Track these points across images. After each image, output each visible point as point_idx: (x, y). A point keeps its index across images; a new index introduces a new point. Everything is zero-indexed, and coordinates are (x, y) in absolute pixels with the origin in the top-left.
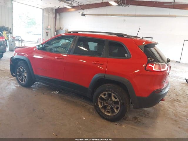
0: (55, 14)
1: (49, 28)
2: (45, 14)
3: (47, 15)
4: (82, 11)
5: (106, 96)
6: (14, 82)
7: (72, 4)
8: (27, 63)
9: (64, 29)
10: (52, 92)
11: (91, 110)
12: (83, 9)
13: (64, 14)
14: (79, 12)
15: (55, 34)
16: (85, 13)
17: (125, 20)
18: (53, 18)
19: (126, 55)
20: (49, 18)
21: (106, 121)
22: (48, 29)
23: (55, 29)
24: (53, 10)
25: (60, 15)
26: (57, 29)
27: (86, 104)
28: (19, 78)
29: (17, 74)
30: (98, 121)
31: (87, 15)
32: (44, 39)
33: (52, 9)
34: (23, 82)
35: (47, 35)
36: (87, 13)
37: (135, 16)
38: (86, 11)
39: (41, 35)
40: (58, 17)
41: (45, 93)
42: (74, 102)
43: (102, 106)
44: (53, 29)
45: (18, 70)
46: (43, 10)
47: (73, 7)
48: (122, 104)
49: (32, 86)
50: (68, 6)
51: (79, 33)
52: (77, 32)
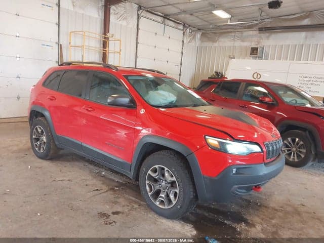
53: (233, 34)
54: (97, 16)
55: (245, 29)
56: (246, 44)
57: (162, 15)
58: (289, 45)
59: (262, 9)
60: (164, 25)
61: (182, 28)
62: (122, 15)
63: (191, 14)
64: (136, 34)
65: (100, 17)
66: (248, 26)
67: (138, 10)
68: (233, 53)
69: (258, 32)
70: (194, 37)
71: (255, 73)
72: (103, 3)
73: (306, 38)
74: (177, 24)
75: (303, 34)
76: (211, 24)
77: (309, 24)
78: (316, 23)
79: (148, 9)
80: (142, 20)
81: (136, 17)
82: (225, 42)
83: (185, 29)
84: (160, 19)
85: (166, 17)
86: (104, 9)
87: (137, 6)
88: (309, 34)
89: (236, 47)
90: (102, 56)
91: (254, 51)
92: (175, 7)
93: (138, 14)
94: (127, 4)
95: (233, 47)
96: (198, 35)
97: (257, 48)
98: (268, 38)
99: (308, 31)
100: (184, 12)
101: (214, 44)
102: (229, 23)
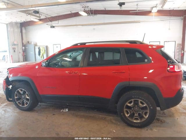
0: (20, 28)
1: (16, 43)
2: (9, 29)
3: (12, 29)
4: (50, 23)
5: (132, 104)
6: (10, 108)
7: (40, 17)
8: (30, 84)
9: (32, 43)
10: (61, 111)
11: (114, 121)
12: (51, 21)
13: (31, 28)
14: (47, 24)
15: (23, 49)
16: (54, 25)
17: (94, 29)
18: (18, 33)
19: (146, 60)
20: (14, 32)
21: (135, 128)
22: (15, 45)
23: (23, 43)
24: (18, 24)
25: (25, 29)
26: (24, 44)
27: (106, 116)
28: (19, 103)
29: (16, 97)
30: (129, 131)
31: (56, 26)
32: (12, 56)
33: (16, 23)
34: (24, 105)
35: (15, 51)
36: (56, 25)
37: (104, 24)
38: (54, 23)
39: (8, 51)
40: (24, 31)
41: (55, 114)
42: (90, 116)
43: (129, 115)
44: (20, 44)
45: (16, 93)
46: (7, 24)
47: (40, 20)
48: (151, 108)
49: (35, 109)
50: (36, 19)
51: (87, 44)
52: (84, 44)
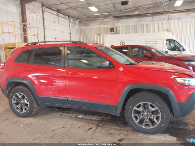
53: (98, 21)
54: (16, 11)
55: (105, 17)
56: (106, 26)
57: (56, 10)
58: (130, 26)
59: (115, 6)
60: (58, 17)
61: (68, 18)
62: (32, 10)
63: (75, 9)
64: (43, 23)
65: (18, 12)
66: (106, 15)
67: (42, 7)
68: (100, 32)
69: (113, 19)
70: (75, 24)
71: (121, 42)
72: (19, 2)
73: (138, 21)
74: (65, 16)
75: (136, 19)
76: (85, 15)
77: (138, 13)
78: (141, 13)
79: (48, 6)
80: (45, 13)
81: (41, 11)
82: (94, 26)
83: (70, 19)
84: (55, 13)
85: (59, 11)
86: (20, 6)
87: (41, 4)
88: (139, 19)
89: (101, 28)
90: (23, 39)
91: (112, 30)
92: (66, 5)
93: (42, 10)
94: (34, 3)
95: (100, 28)
96: (77, 22)
97: (114, 28)
98: (118, 22)
99: (139, 17)
100: (71, 8)
101: (88, 27)
102: (97, 14)
